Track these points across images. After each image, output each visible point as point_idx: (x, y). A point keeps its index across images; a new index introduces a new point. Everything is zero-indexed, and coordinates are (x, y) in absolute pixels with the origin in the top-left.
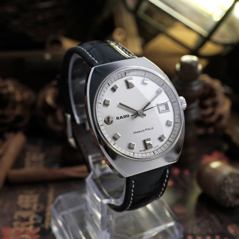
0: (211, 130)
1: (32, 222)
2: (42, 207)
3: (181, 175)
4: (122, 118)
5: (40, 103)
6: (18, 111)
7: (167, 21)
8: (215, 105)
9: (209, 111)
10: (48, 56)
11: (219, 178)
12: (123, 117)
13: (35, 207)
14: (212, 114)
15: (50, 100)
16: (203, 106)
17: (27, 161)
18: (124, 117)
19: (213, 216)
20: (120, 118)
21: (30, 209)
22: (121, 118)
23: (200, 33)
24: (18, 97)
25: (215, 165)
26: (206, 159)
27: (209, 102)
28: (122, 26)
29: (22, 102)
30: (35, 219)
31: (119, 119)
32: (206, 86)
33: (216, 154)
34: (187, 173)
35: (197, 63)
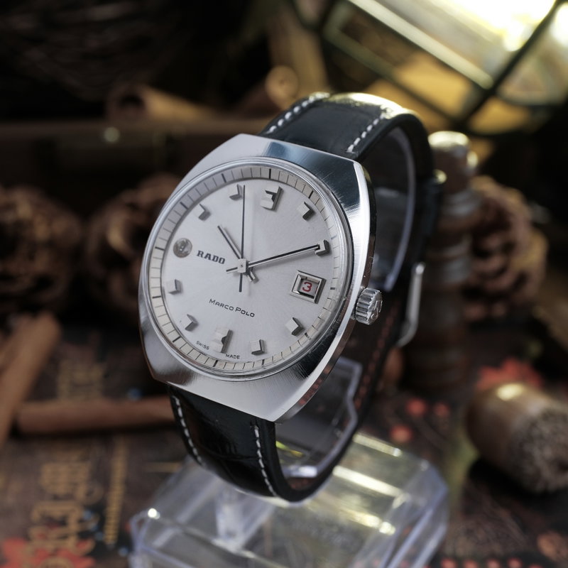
0: (499, 310)
1: (73, 527)
2: (98, 492)
3: (428, 416)
4: (210, 259)
5: (92, 246)
6: (41, 264)
7: (395, 51)
8: (509, 248)
9: (495, 263)
10: (111, 135)
11: (517, 424)
12: (212, 258)
13: (81, 492)
14: (502, 271)
15: (116, 238)
16: (480, 253)
17: (63, 384)
18: (213, 260)
19: (504, 514)
20: (204, 255)
21: (69, 497)
22: (206, 257)
23: (474, 80)
24: (41, 231)
25: (509, 392)
26: (487, 378)
27: (494, 242)
28: (288, 63)
29: (51, 244)
30: (81, 521)
31: (202, 256)
32: (487, 205)
33: (511, 367)
34: (442, 411)
35: (465, 150)
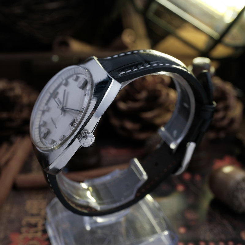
0: (222, 135)
1: (40, 227)
3: (192, 180)
6: (25, 114)
7: (176, 22)
8: (227, 108)
9: (220, 115)
10: (55, 58)
11: (232, 183)
13: (43, 213)
14: (223, 118)
19: (226, 222)
21: (38, 215)
24: (25, 100)
25: (228, 169)
26: (218, 164)
27: (220, 106)
29: (30, 105)
33: (228, 159)
34: (198, 178)
35: (209, 65)
